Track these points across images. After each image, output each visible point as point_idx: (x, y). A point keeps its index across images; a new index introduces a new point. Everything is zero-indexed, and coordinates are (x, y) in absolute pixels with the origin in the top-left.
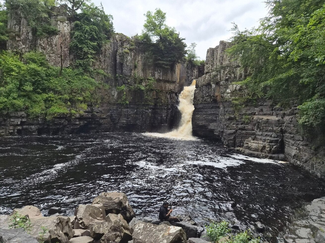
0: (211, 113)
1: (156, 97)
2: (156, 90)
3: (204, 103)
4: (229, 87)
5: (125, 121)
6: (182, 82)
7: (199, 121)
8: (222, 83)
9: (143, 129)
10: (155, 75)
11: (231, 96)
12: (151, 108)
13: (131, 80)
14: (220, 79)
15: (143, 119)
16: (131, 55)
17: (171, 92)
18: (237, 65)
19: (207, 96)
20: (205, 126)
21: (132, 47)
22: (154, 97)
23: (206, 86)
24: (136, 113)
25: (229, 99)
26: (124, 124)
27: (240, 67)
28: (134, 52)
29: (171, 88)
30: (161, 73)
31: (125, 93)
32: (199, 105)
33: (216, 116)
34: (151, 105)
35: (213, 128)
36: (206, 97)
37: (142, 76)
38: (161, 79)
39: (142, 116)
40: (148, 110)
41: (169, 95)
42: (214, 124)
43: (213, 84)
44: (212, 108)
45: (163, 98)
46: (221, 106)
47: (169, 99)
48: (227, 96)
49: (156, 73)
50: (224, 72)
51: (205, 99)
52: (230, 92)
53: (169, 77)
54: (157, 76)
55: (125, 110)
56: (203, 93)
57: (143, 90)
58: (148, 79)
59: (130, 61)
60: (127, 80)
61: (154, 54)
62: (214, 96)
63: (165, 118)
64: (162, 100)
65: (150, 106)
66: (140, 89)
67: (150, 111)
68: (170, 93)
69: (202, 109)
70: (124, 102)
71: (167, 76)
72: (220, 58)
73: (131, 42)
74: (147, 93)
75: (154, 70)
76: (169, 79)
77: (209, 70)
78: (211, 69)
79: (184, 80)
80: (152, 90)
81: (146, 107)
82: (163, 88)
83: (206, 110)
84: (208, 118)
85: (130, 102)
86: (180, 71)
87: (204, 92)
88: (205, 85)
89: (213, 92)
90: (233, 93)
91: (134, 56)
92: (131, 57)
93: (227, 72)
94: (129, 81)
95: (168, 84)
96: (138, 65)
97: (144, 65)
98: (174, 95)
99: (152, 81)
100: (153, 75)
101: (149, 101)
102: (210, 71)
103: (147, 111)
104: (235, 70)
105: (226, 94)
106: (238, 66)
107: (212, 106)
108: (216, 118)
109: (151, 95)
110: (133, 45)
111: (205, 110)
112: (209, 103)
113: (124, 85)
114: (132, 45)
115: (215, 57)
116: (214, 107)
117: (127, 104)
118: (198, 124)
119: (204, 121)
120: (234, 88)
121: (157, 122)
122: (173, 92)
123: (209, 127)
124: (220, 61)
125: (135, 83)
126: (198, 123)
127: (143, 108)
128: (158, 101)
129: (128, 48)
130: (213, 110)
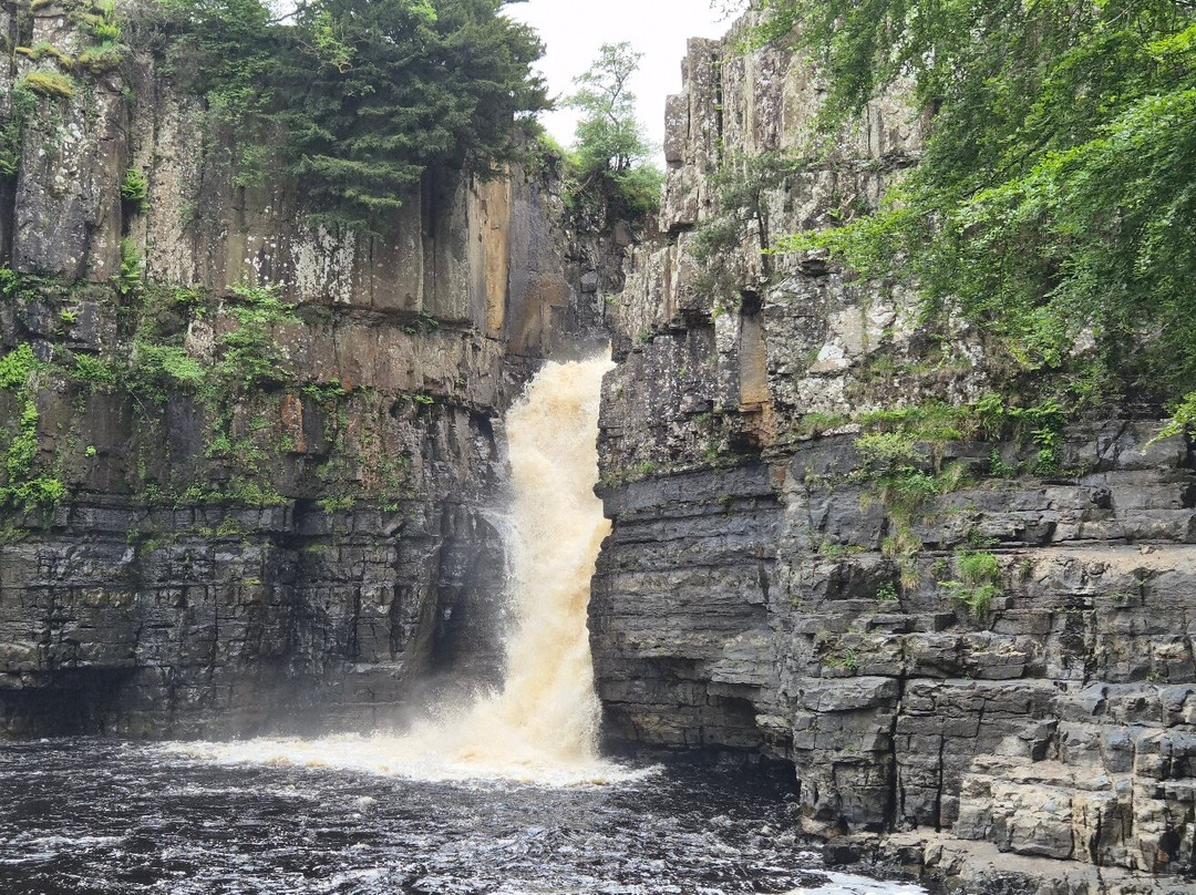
0: (724, 555)
1: (300, 446)
2: (307, 384)
3: (673, 474)
4: (834, 325)
5: (26, 647)
6: (532, 324)
7: (641, 622)
8: (776, 294)
9: (191, 708)
10: (292, 267)
11: (849, 396)
12: (259, 535)
13: (90, 309)
14: (767, 271)
15: (191, 618)
16: (89, 116)
17: (434, 405)
18: (888, 148)
19: (689, 416)
20: (691, 663)
21: (92, 54)
22: (288, 445)
23: (677, 333)
24: (133, 579)
25: (834, 423)
26: (17, 674)
27: (914, 163)
28: (112, 90)
29: (434, 373)
30: (345, 257)
31: (31, 412)
32: (632, 491)
33: (762, 571)
34: (262, 508)
35: (743, 676)
36: (680, 422)
37: (184, 273)
38: (346, 299)
39: (182, 604)
40: (233, 544)
41: (418, 427)
42: (754, 642)
43: (721, 311)
44: (729, 508)
45: (367, 449)
46: (791, 484)
47: (417, 460)
48: (822, 399)
49: (304, 252)
50: (789, 208)
51: (671, 441)
52: (843, 363)
53: (410, 285)
54: (308, 274)
55: (29, 551)
56: (656, 391)
57: (188, 388)
58: (233, 300)
59: (75, 160)
60: (52, 305)
61: (279, 104)
62: (733, 413)
63: (383, 610)
64: (353, 462)
65: (249, 517)
66: (163, 381)
67: (251, 552)
68: (422, 407)
69: (656, 520)
70: (22, 491)
71: (393, 277)
72: (758, 99)
73: (92, 18)
74: (223, 407)
75: (288, 230)
76: (410, 301)
77: (693, 208)
78: (708, 203)
79: (547, 314)
80: (271, 386)
81: (214, 527)
82: (366, 374)
83: (684, 528)
84: (702, 591)
85: (76, 488)
86: (509, 244)
87: (666, 384)
88: (667, 330)
89: (727, 373)
90: (863, 368)
91: (114, 123)
92: (90, 127)
93: (811, 206)
94: (68, 314)
95: (407, 342)
96: (157, 191)
97: (203, 191)
98: (462, 424)
99: (260, 317)
100: (279, 269)
101: (249, 475)
102: (702, 215)
103: (228, 557)
104: (872, 187)
105: (812, 383)
106: (897, 160)
107: (723, 496)
108: (765, 586)
109: (263, 425)
110: (107, 38)
111: (678, 525)
112: (707, 469)
113: (25, 349)
114: (98, 40)
115: (728, 103)
116: (742, 499)
117: (46, 505)
118: (635, 646)
119: (673, 621)
120: (876, 333)
121: (316, 647)
122: (454, 407)
123: (720, 672)
124: (757, 124)
125: (126, 332)
126: (631, 638)
127: (195, 533)
128: (323, 472)
129: (65, 59)
130: (737, 523)
